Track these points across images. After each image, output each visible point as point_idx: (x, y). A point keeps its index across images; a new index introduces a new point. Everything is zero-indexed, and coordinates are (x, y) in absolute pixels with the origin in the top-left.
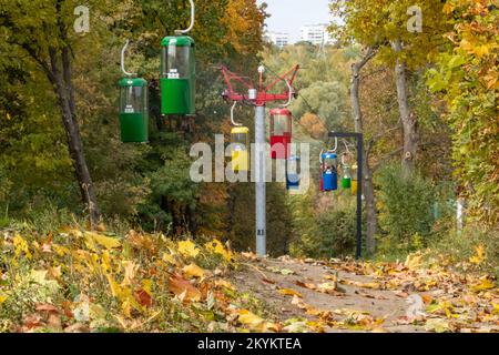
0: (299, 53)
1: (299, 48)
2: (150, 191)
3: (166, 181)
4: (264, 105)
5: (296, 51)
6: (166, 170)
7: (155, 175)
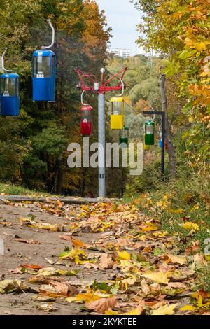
0: (136, 61)
1: (136, 58)
2: (31, 149)
3: (42, 142)
4: (104, 94)
5: (134, 60)
6: (43, 135)
7: (35, 138)
